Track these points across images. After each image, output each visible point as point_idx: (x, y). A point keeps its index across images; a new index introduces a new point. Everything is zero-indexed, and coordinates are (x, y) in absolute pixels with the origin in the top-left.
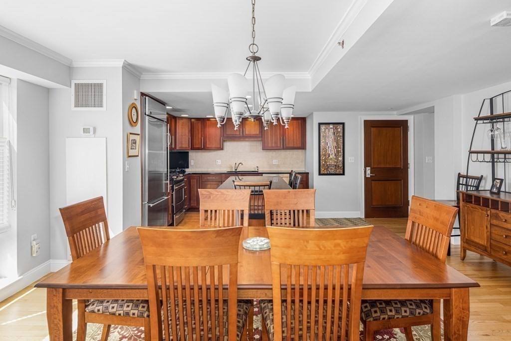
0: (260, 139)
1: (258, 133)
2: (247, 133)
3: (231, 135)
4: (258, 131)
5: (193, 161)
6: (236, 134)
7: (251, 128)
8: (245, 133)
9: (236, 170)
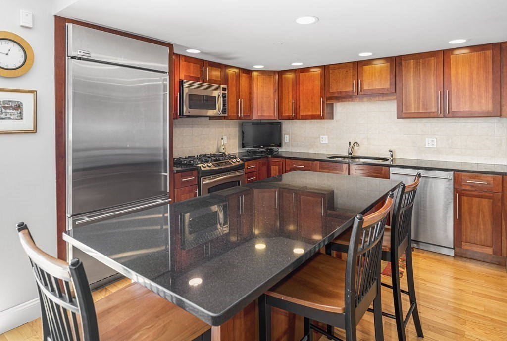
1: (388, 86)
2: (366, 88)
3: (338, 93)
4: (389, 83)
5: (288, 136)
6: (345, 92)
7: (374, 79)
8: (361, 88)
9: (351, 154)
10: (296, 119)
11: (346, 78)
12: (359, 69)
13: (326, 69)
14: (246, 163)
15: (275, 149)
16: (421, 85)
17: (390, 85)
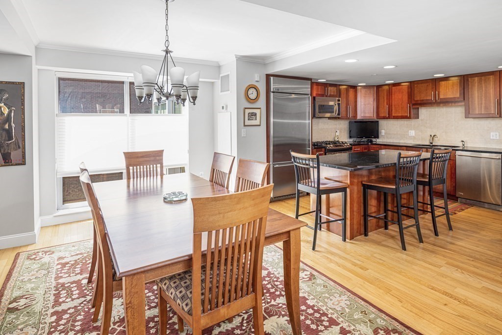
0: (463, 103)
1: (458, 95)
2: (442, 97)
3: (421, 100)
4: (459, 94)
5: (384, 131)
6: (426, 100)
7: (447, 90)
8: (438, 97)
9: (432, 143)
10: (389, 118)
11: (426, 90)
12: (437, 84)
13: (412, 84)
14: (353, 147)
15: (374, 140)
16: (483, 95)
17: (460, 94)
